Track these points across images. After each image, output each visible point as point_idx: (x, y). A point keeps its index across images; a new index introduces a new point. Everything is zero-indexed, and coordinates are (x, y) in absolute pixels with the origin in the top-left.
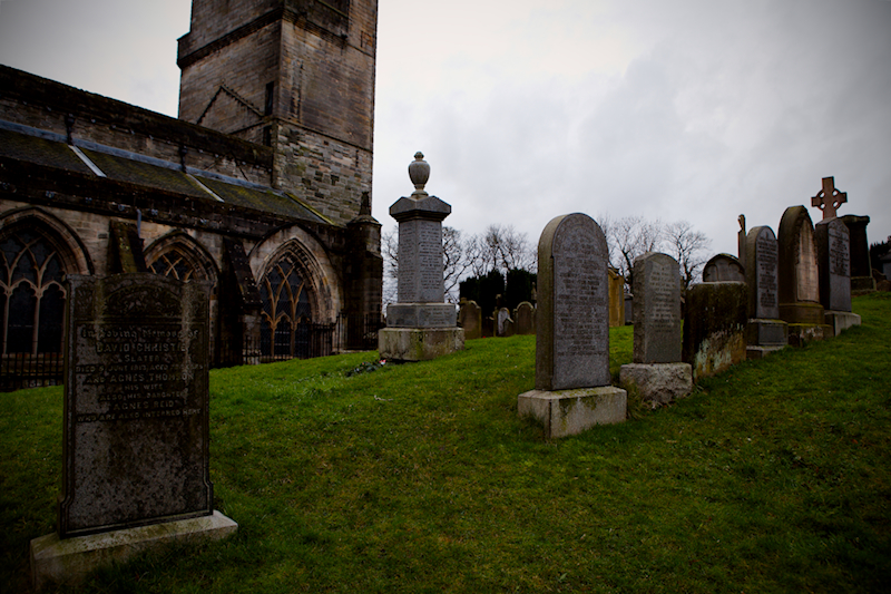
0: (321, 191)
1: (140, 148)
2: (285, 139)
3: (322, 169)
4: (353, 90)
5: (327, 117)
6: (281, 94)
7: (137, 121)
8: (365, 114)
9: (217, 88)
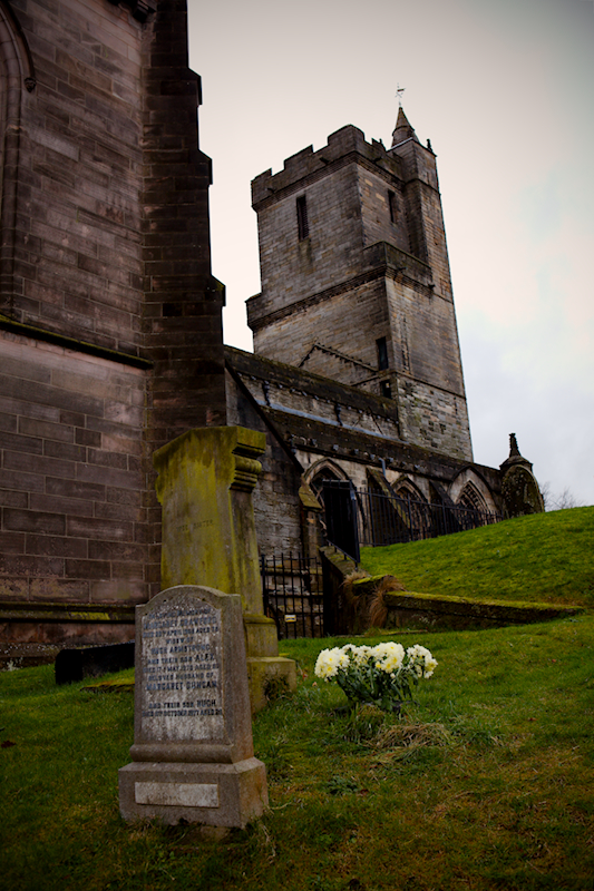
0: (435, 440)
1: (309, 409)
2: (403, 391)
3: (433, 419)
4: (443, 338)
5: (428, 367)
6: (395, 348)
7: (306, 384)
8: (454, 361)
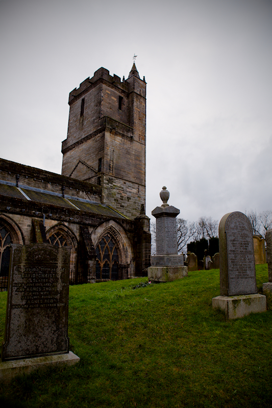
0: (123, 204)
1: (45, 188)
2: (107, 182)
3: (123, 195)
4: (136, 159)
5: (125, 172)
6: (105, 162)
7: (45, 176)
8: (141, 170)
9: (78, 161)
